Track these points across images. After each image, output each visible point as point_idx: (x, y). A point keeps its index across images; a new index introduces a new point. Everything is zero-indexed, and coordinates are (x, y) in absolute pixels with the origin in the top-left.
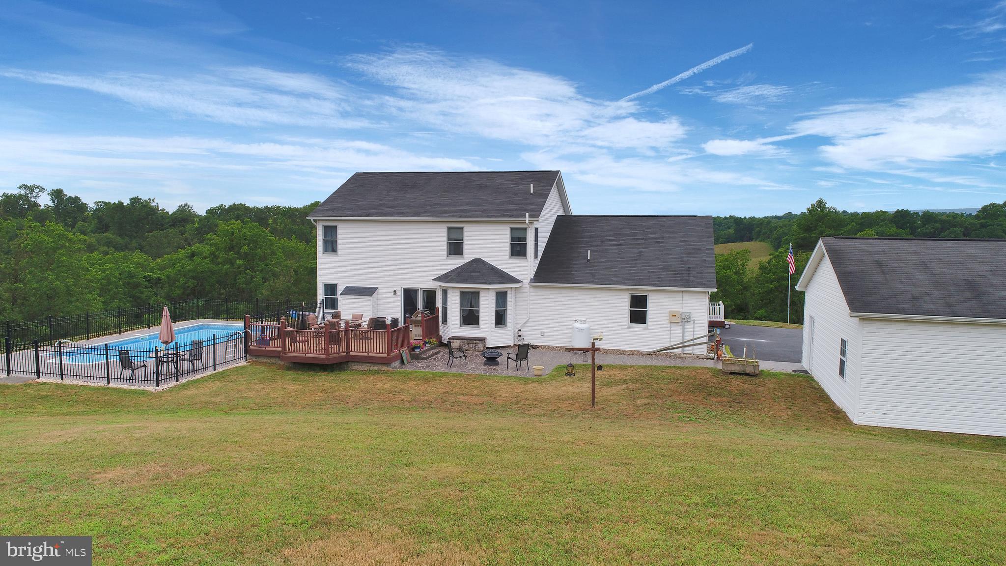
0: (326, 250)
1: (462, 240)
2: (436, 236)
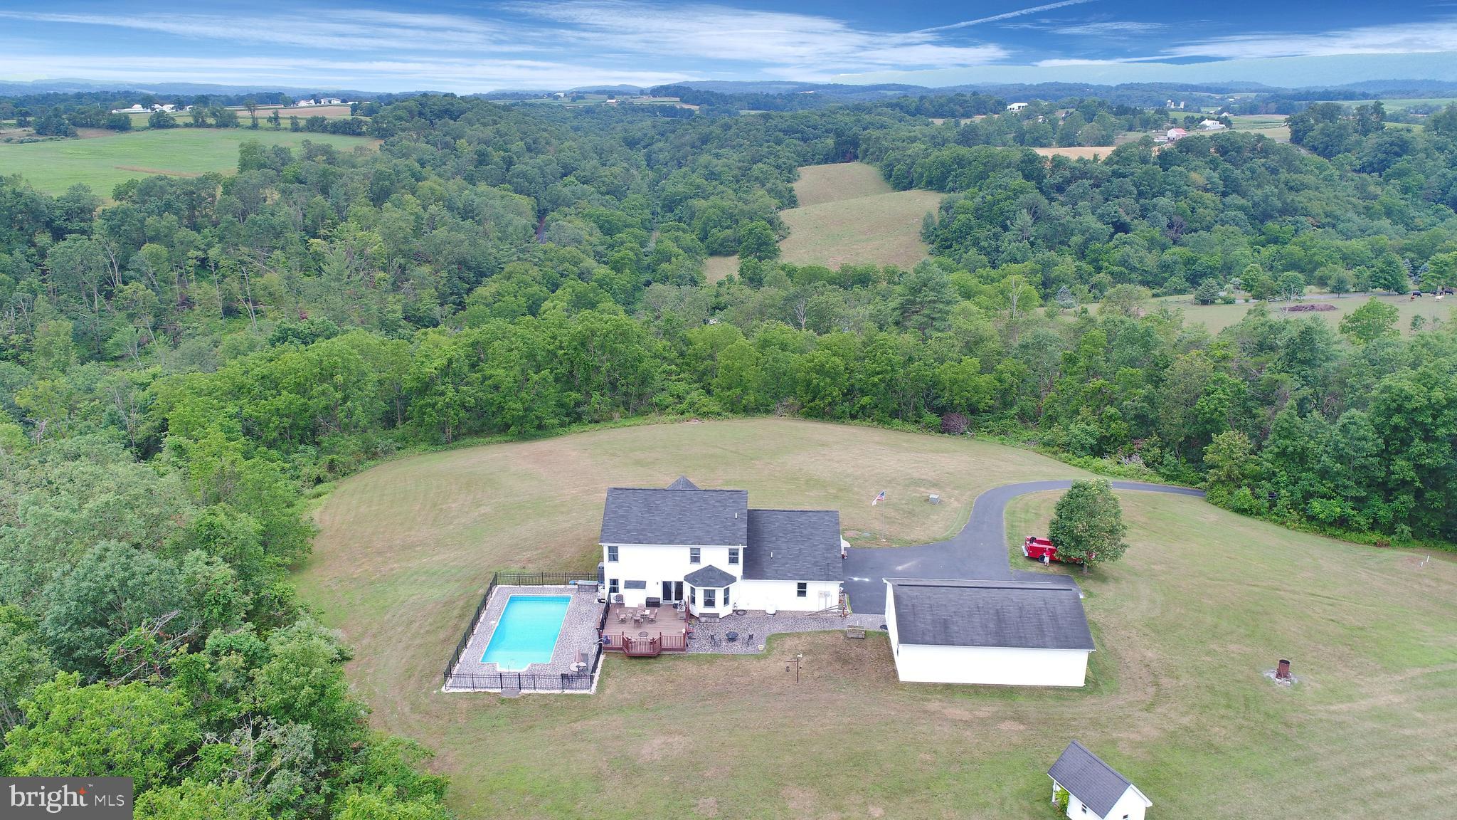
0: (610, 561)
1: (699, 554)
2: (684, 552)
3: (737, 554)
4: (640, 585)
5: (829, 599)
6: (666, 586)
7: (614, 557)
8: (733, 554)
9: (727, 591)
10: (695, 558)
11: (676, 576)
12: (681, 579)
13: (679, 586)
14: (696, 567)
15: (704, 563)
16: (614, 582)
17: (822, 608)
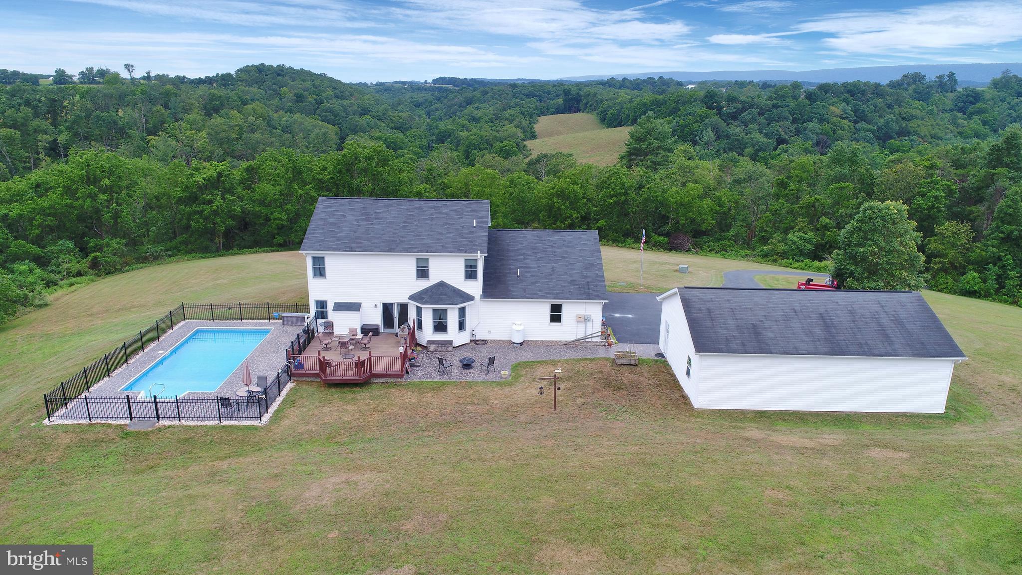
0: (315, 275)
1: (428, 267)
2: (407, 265)
3: (475, 266)
4: (355, 307)
5: (589, 324)
6: (387, 309)
7: (320, 272)
8: (471, 266)
9: (462, 311)
10: (423, 273)
11: (399, 295)
12: (404, 300)
13: (403, 308)
14: (424, 284)
15: (434, 279)
16: (322, 304)
17: (581, 335)
